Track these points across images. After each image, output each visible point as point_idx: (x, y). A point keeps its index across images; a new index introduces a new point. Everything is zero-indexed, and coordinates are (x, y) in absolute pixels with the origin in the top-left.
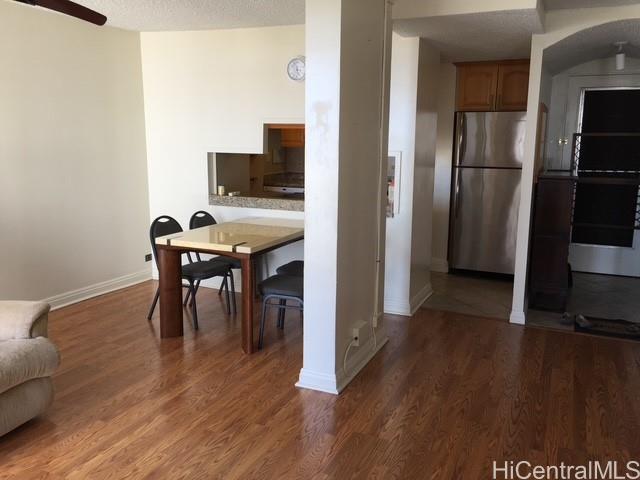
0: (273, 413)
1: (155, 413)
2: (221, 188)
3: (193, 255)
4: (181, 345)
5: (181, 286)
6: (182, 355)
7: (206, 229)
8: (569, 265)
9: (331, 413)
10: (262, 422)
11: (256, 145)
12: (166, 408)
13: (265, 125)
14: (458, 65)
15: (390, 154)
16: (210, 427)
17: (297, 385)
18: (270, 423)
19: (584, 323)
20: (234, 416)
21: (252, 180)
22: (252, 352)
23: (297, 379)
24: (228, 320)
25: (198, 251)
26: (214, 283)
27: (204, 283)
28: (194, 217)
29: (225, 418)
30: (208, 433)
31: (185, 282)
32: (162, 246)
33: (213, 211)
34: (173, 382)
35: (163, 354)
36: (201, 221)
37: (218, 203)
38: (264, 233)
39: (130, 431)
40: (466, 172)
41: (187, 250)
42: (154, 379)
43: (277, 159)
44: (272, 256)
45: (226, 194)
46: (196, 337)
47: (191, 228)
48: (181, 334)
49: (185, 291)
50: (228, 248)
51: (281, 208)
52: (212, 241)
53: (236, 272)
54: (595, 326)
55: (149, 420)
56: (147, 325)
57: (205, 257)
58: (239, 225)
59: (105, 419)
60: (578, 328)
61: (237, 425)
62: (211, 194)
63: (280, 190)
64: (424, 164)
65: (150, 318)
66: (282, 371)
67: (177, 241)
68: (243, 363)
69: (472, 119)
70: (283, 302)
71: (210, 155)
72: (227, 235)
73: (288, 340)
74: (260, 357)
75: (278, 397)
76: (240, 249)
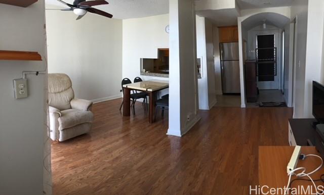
0: (158, 143)
1: (120, 138)
2: (144, 70)
3: (135, 91)
4: (129, 119)
5: (130, 100)
6: (129, 122)
7: (139, 83)
8: (257, 88)
9: (179, 142)
10: (154, 145)
11: (155, 56)
12: (123, 138)
13: (158, 49)
14: (219, 27)
15: (198, 57)
16: (136, 146)
17: (167, 134)
18: (156, 146)
19: (262, 104)
20: (144, 143)
21: (154, 67)
22: (152, 122)
23: (167, 132)
24: (145, 112)
25: (136, 90)
26: (141, 100)
27: (137, 100)
28: (135, 79)
29: (142, 143)
30: (135, 148)
31: (131, 99)
32: (125, 88)
33: (141, 77)
34: (126, 130)
35: (123, 121)
36: (138, 80)
37: (143, 75)
38: (157, 85)
39: (111, 143)
40: (225, 62)
41: (133, 89)
42: (120, 128)
43: (163, 61)
44: (160, 93)
45: (146, 72)
46: (134, 117)
47: (134, 82)
48: (129, 115)
49: (131, 102)
50: (145, 89)
51: (163, 77)
52: (141, 87)
53: (148, 97)
54: (265, 105)
55: (117, 141)
56: (119, 111)
57: (138, 92)
58: (150, 82)
59: (105, 138)
60: (260, 106)
61: (145, 146)
62: (141, 72)
63: (164, 71)
64: (210, 61)
65: (120, 109)
66: (162, 129)
67: (129, 86)
68: (149, 126)
69: (225, 46)
70: (163, 108)
71: (141, 59)
72: (146, 85)
73: (164, 120)
74: (154, 125)
75: (159, 138)
76: (148, 90)
